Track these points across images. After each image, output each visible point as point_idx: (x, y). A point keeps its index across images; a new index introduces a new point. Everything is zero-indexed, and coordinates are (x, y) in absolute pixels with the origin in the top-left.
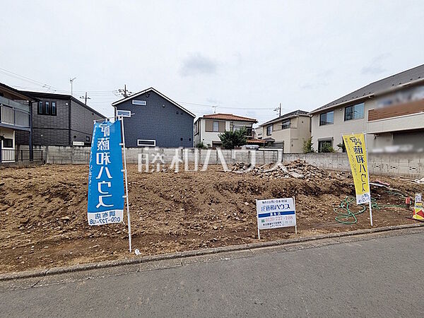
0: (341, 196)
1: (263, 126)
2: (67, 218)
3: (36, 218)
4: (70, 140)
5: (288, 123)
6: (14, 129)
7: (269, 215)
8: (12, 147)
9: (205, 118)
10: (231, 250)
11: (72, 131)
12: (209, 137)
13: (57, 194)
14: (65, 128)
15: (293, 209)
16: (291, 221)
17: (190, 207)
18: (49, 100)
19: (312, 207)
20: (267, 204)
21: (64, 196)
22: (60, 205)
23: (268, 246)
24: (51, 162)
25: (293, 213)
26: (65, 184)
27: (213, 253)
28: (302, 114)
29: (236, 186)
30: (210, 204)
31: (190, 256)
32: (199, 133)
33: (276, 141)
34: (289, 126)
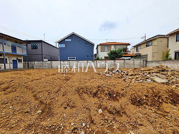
1: (134, 47)
4: (42, 59)
5: (150, 44)
6: (22, 56)
8: (22, 62)
11: (43, 55)
12: (103, 55)
14: (40, 54)
18: (35, 43)
24: (36, 68)
28: (161, 36)
32: (98, 53)
33: (142, 54)
34: (151, 45)
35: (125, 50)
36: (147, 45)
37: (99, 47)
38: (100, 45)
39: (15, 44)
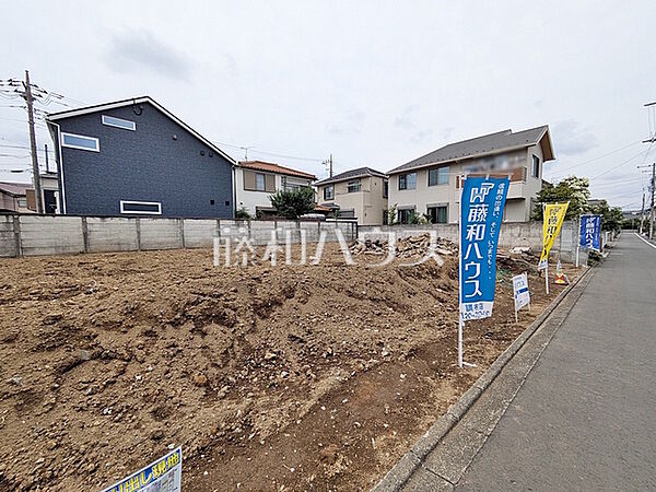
1: (319, 185)
2: (272, 355)
3: (213, 371)
13: (207, 318)
15: (526, 285)
21: (222, 320)
22: (231, 336)
30: (410, 297)
36: (349, 188)
37: (238, 174)
38: (241, 167)
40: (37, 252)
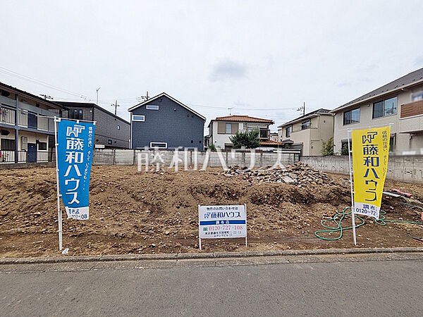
0: (340, 206)
2: (39, 213)
3: (15, 212)
5: (308, 124)
6: (48, 135)
7: (214, 223)
8: (46, 149)
9: (217, 120)
10: (155, 259)
12: (221, 140)
13: (39, 191)
15: (244, 217)
16: (241, 231)
17: (156, 209)
18: (77, 108)
19: (295, 217)
20: (214, 211)
21: (45, 193)
22: (39, 201)
23: (200, 258)
25: (243, 222)
26: (49, 182)
27: (135, 259)
28: (324, 113)
29: (211, 190)
30: (178, 208)
31: (109, 260)
32: (212, 136)
33: (295, 143)
34: (309, 127)
35: (265, 133)
36: (302, 126)
37: (215, 125)
38: (216, 120)
39: (38, 110)
40: (120, 164)
